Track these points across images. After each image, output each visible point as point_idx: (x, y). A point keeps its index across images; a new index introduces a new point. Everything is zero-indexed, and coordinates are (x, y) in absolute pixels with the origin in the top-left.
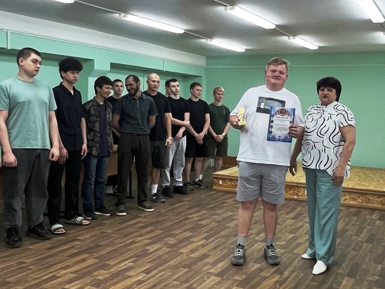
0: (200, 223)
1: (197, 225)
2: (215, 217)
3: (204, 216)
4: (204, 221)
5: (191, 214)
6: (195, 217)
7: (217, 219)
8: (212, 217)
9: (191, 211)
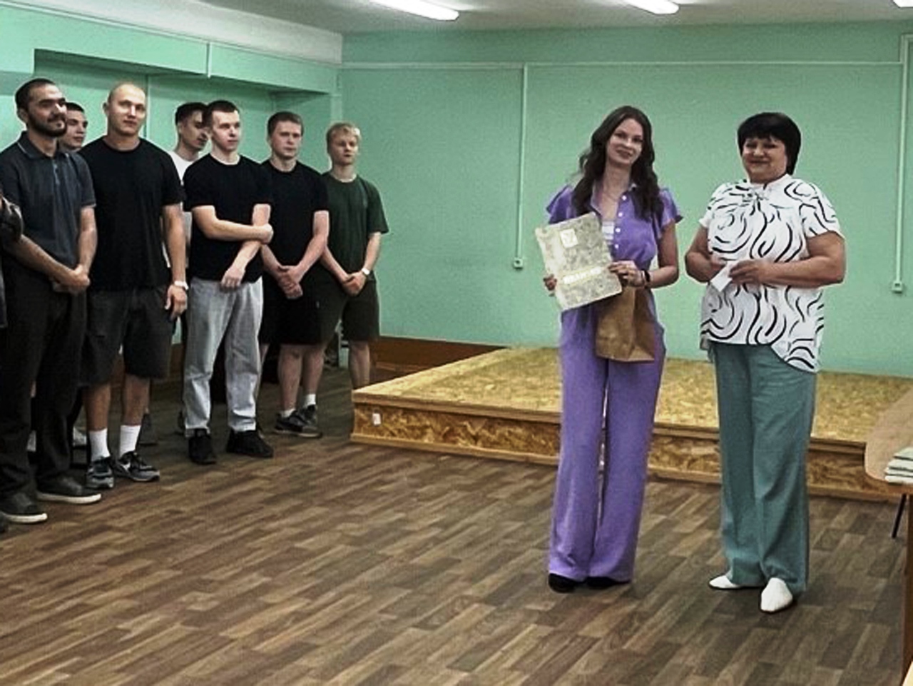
0: (298, 545)
1: (288, 551)
2: (351, 525)
3: (314, 525)
4: (311, 540)
5: (273, 518)
6: (286, 526)
7: (353, 533)
8: (340, 527)
9: (276, 509)
